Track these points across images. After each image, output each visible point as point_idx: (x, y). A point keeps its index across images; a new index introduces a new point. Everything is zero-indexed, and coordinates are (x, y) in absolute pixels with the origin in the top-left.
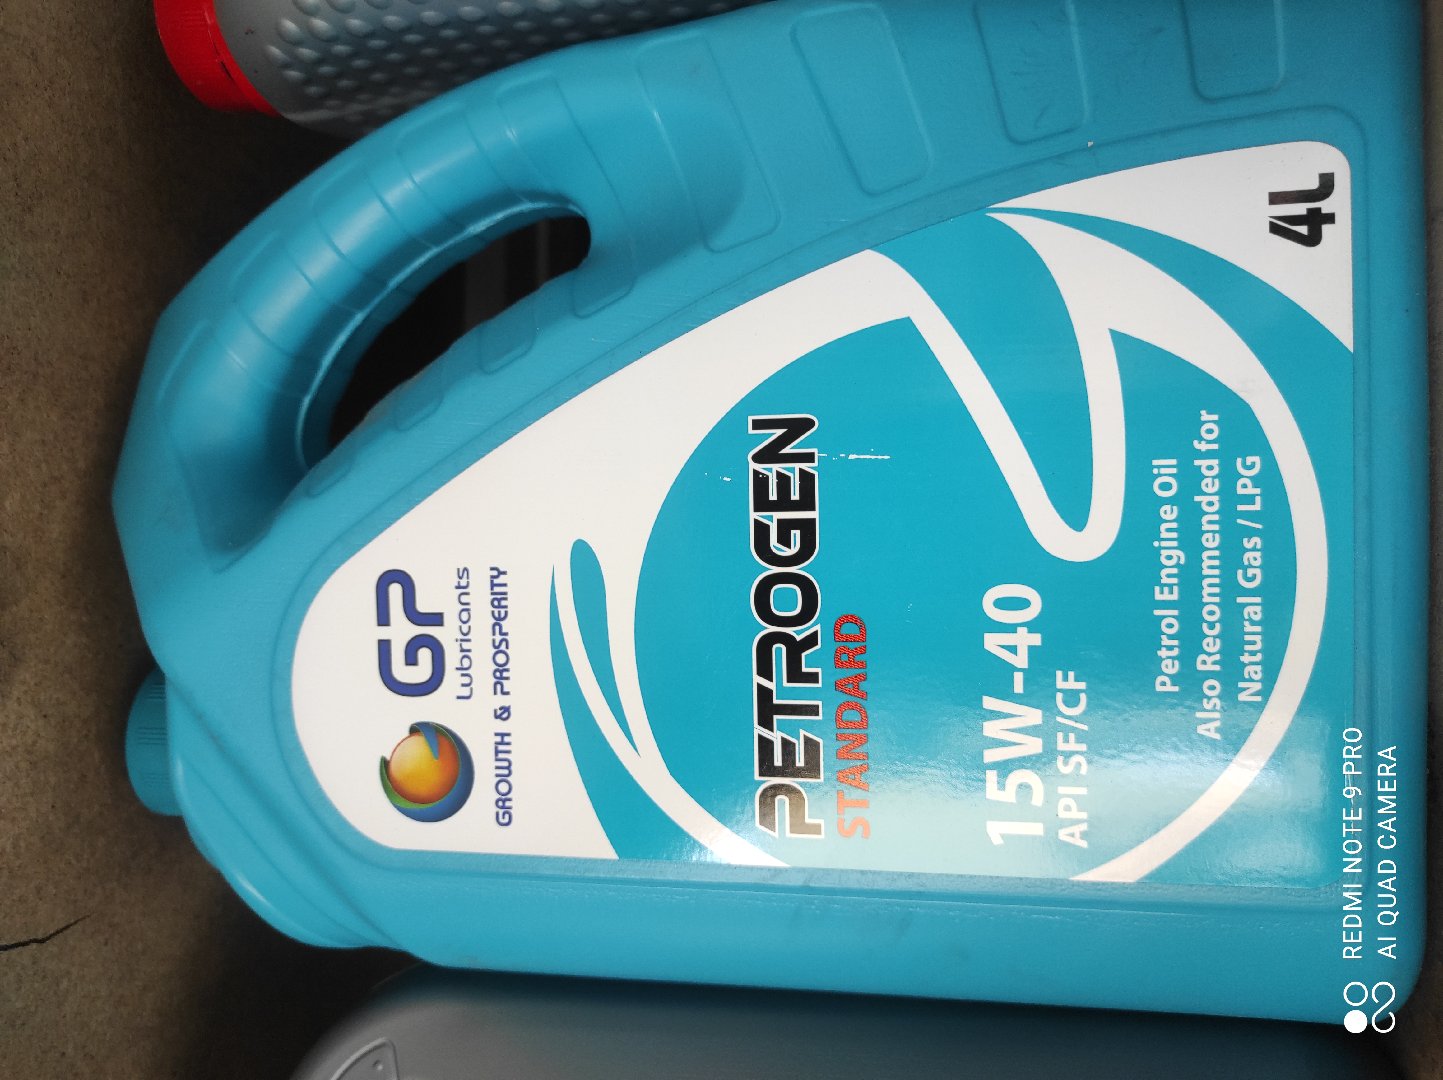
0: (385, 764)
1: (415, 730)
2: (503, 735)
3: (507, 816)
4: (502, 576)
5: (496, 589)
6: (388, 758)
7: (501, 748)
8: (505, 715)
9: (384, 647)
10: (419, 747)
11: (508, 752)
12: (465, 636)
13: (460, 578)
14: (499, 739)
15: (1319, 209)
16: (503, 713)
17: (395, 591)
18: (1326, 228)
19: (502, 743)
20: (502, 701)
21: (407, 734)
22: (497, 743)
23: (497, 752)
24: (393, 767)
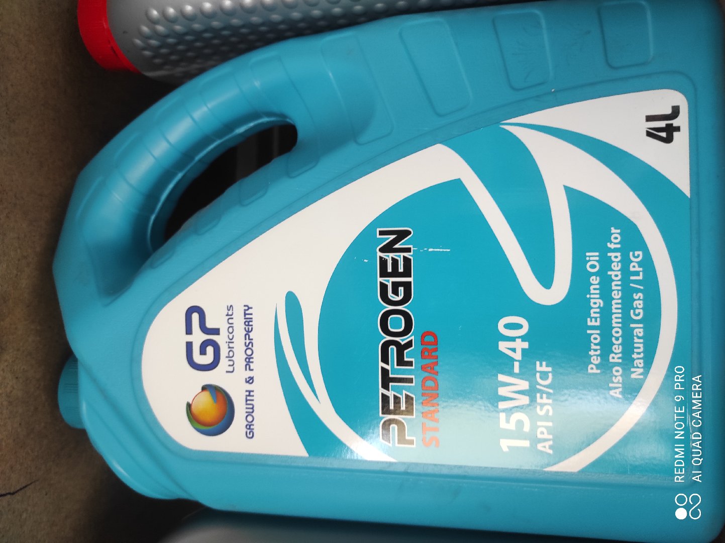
0: (189, 406)
1: (204, 388)
2: (250, 392)
3: (251, 434)
4: (250, 310)
5: (247, 316)
6: (191, 403)
7: (248, 398)
8: (251, 381)
9: (189, 345)
10: (206, 397)
11: (253, 400)
12: (231, 341)
13: (229, 310)
14: (248, 393)
15: (672, 124)
16: (250, 380)
17: (195, 317)
18: (675, 134)
19: (249, 395)
20: (250, 374)
21: (200, 390)
22: (247, 396)
23: (247, 400)
24: (193, 407)
